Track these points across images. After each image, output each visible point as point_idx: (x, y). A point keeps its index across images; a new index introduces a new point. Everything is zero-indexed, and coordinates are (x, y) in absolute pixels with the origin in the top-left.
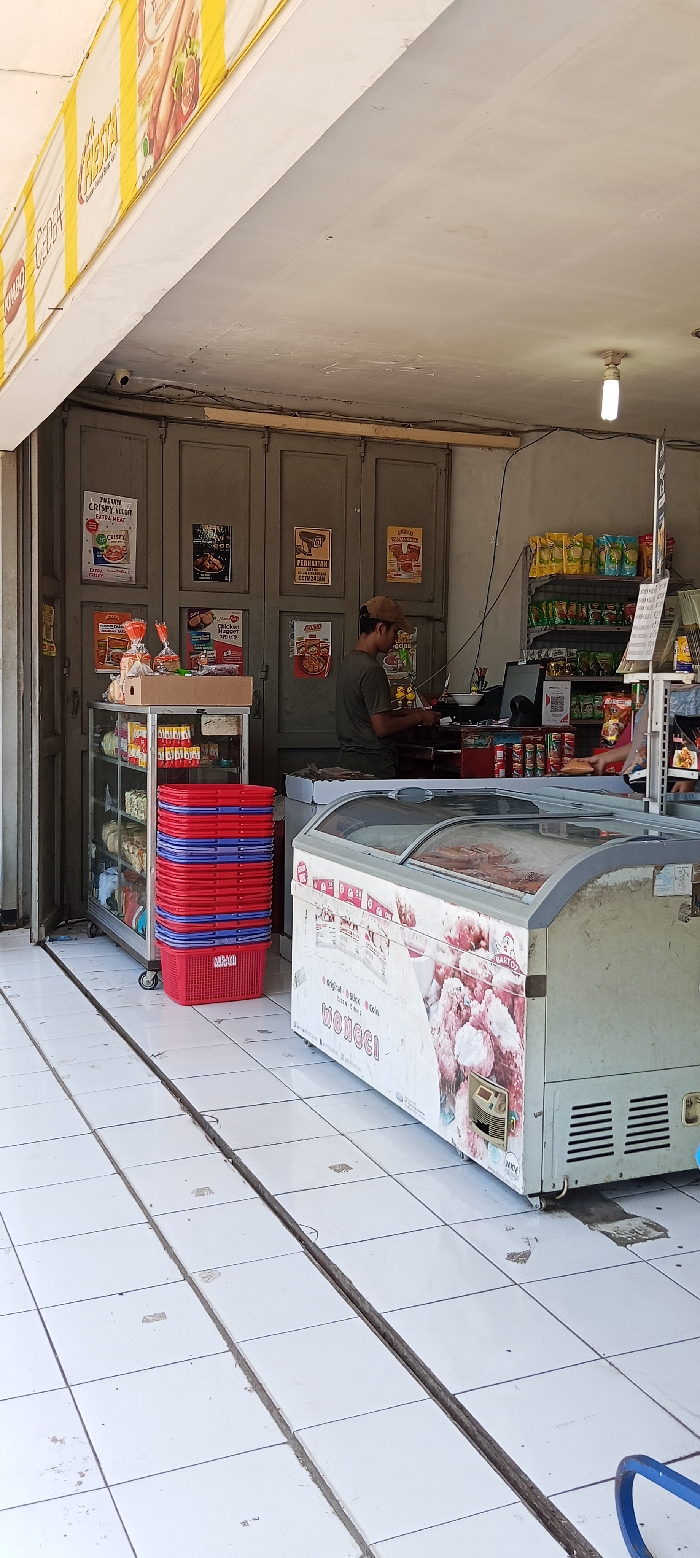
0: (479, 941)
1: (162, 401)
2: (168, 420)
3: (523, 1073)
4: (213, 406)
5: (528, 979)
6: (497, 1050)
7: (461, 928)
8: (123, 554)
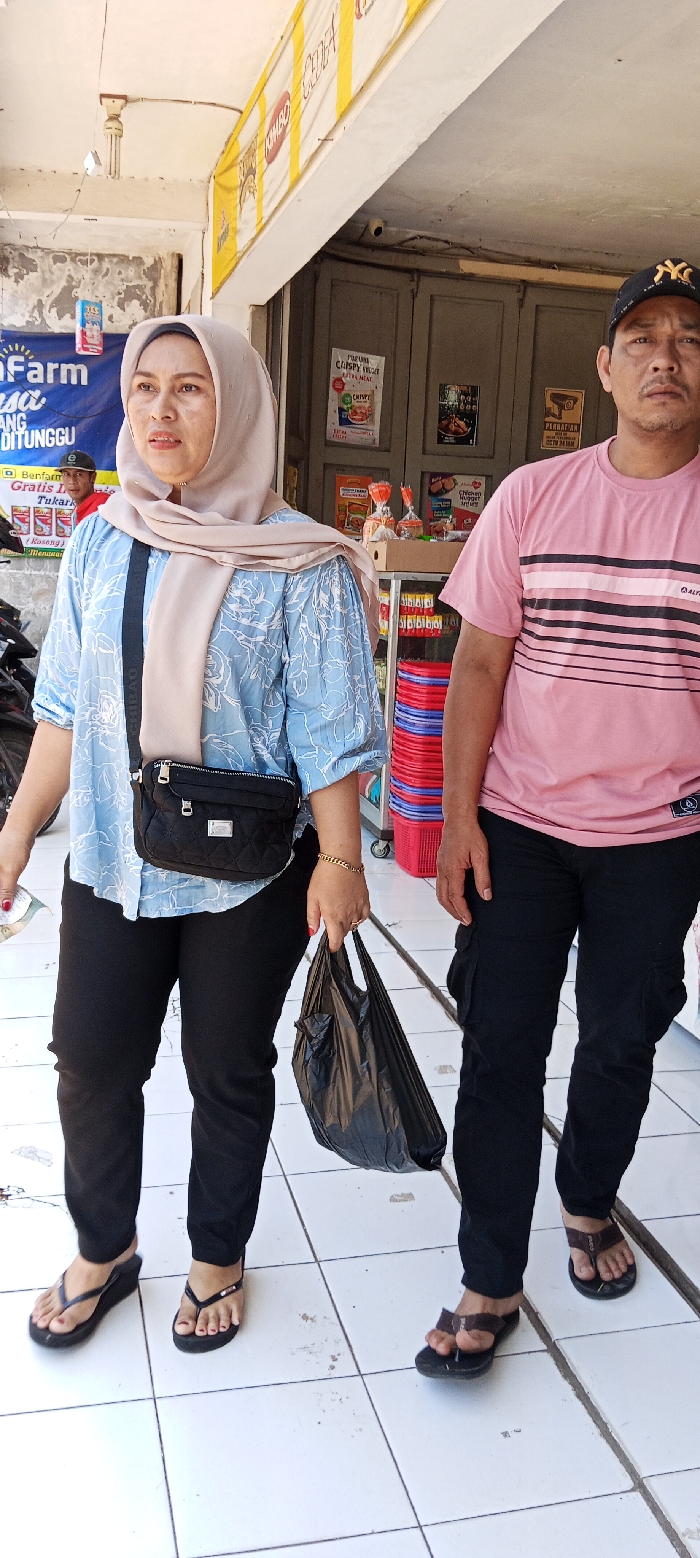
1: (416, 253)
2: (421, 272)
4: (468, 258)
8: (368, 415)
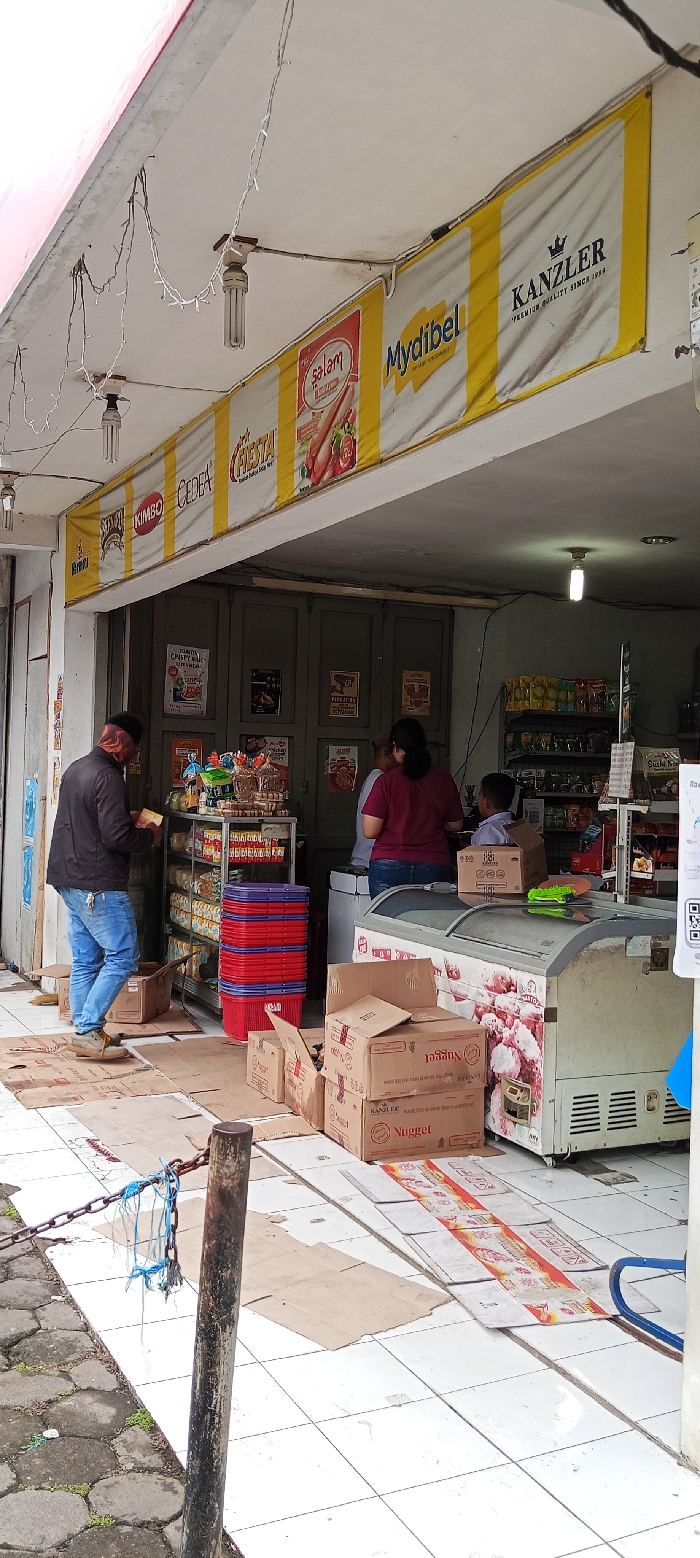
0: (510, 987)
3: (542, 1072)
5: (546, 1010)
6: (523, 1060)
7: (496, 978)
8: (197, 693)
